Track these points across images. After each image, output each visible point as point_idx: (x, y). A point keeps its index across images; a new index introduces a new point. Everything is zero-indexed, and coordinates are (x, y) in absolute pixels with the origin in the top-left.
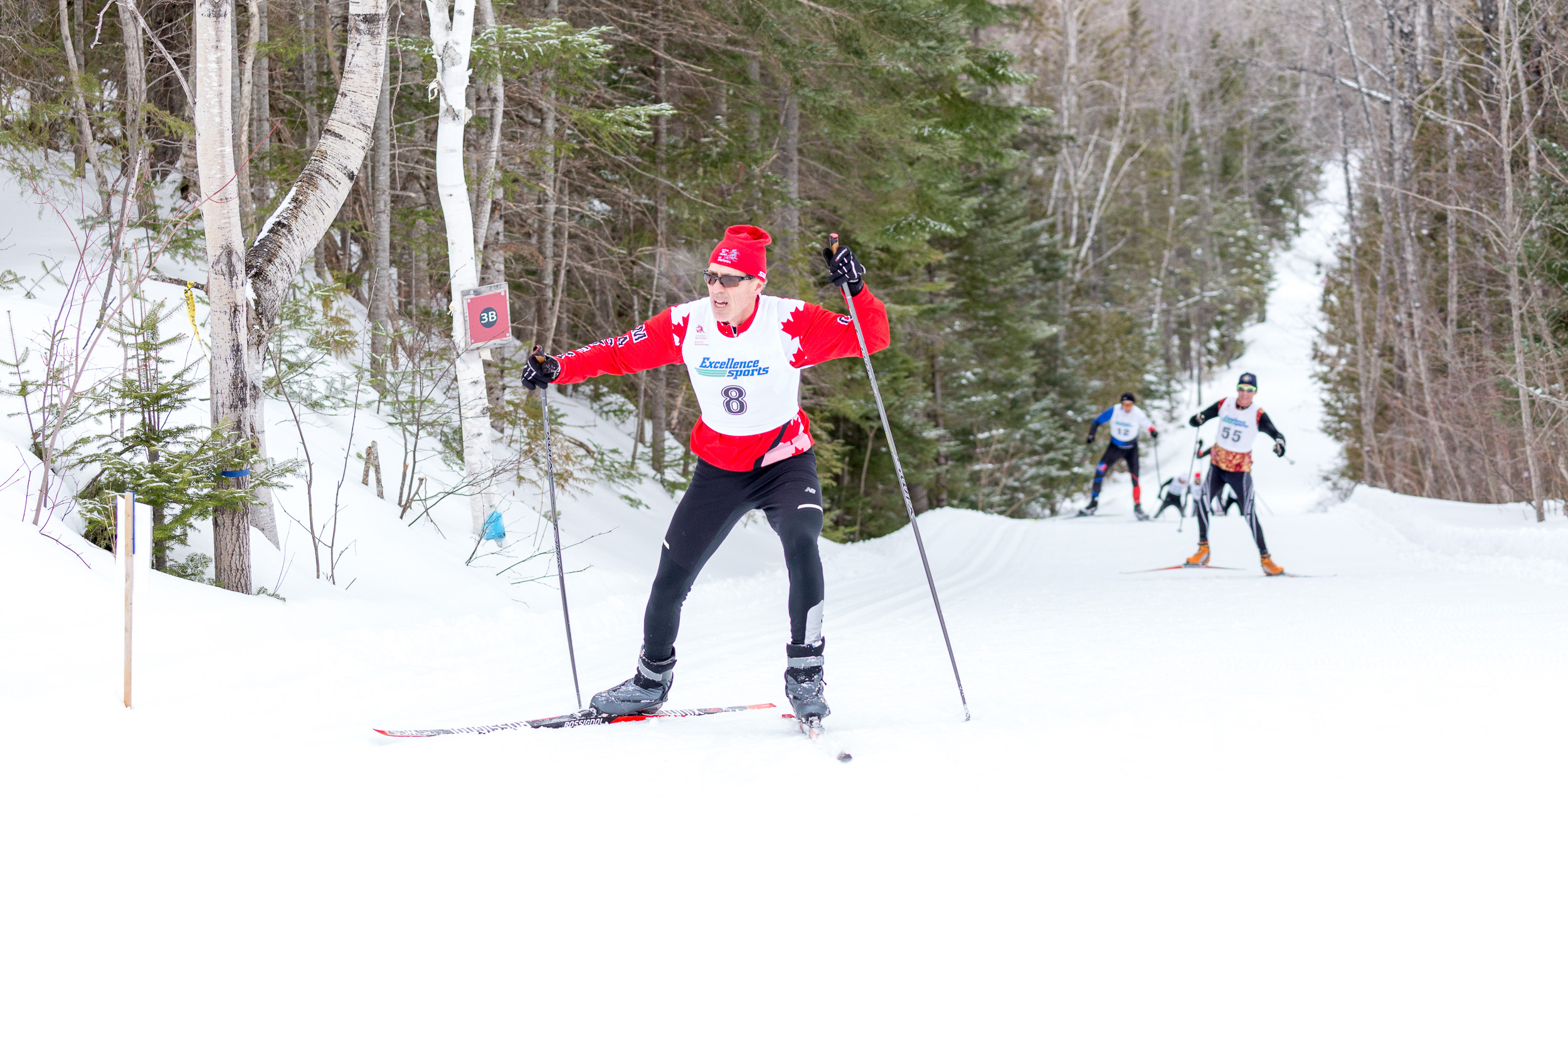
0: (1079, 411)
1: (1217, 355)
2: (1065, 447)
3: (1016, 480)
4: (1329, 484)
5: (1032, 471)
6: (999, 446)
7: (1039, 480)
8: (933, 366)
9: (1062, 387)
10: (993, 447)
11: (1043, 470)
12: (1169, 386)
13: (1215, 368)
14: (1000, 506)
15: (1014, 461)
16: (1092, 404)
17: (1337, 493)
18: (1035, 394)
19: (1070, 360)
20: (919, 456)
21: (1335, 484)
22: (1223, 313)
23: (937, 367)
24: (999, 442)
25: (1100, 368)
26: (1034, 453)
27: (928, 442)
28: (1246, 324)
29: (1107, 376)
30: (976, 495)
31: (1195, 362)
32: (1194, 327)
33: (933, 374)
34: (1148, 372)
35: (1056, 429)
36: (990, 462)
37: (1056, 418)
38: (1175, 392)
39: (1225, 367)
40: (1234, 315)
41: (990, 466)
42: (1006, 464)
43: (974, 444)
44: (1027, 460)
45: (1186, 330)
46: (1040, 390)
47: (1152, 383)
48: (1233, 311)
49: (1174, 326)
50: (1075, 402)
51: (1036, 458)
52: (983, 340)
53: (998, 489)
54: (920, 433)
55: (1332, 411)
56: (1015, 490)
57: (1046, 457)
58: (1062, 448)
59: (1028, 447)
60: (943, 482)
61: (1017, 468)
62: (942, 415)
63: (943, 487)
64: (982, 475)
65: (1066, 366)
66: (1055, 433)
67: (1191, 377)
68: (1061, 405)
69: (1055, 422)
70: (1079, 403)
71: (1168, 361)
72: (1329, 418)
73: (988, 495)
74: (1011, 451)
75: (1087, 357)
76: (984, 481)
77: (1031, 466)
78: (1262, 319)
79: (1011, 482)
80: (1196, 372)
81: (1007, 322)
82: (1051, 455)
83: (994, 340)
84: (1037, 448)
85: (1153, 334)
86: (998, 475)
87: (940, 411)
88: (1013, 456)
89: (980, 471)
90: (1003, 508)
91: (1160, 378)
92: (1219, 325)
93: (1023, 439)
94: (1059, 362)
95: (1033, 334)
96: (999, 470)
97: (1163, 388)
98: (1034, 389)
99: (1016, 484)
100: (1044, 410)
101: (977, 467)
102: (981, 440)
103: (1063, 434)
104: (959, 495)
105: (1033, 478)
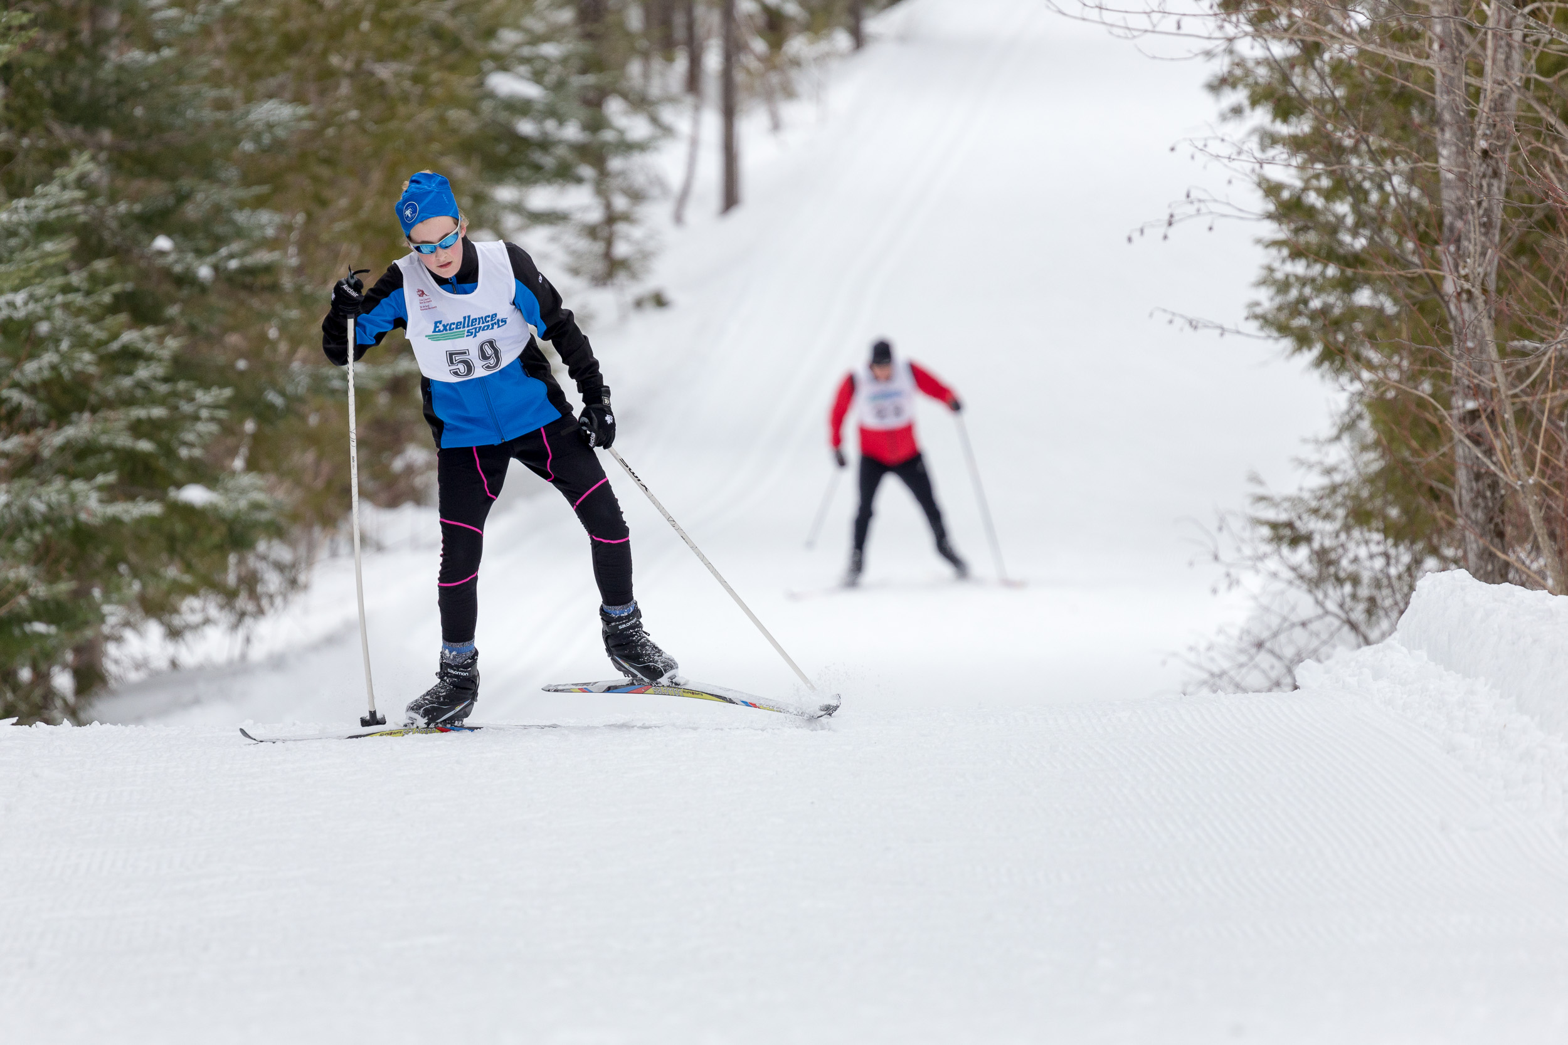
4: (1302, 553)
9: (126, 128)
12: (596, 124)
17: (1334, 596)
21: (1323, 558)
29: (327, 76)
34: (503, 63)
37: (101, 266)
38: (627, 147)
47: (521, 107)
82: (80, 429)
91: (559, 86)
97: (572, 132)
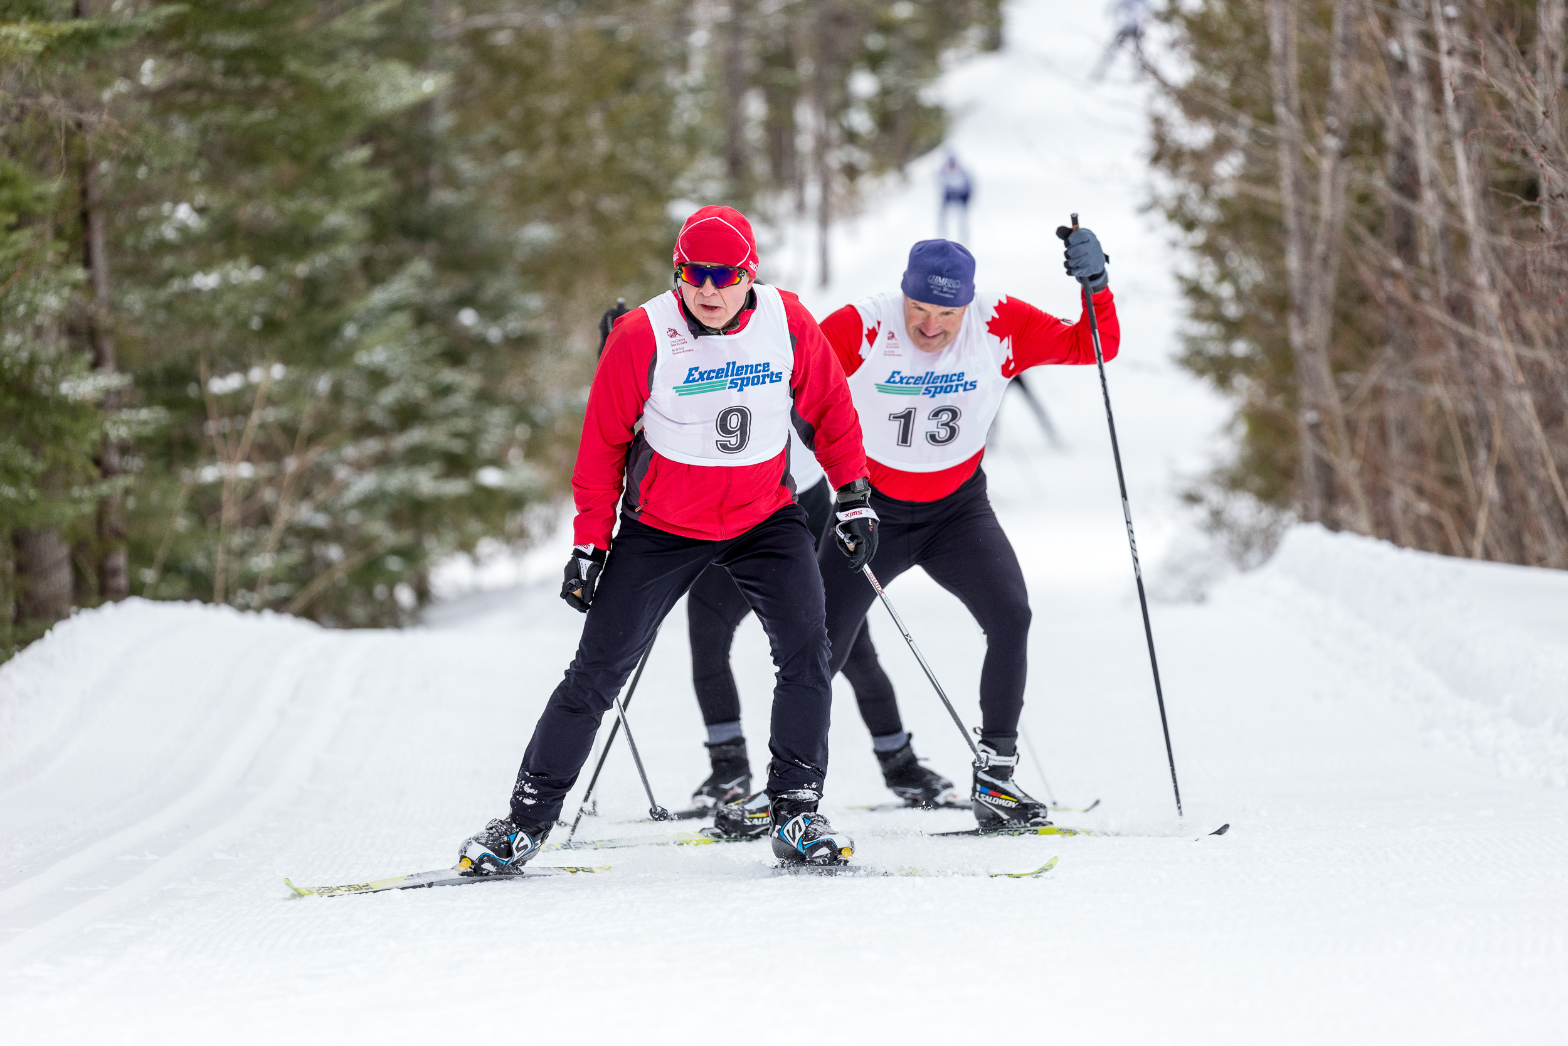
0: (493, 311)
1: (870, 146)
2: (456, 413)
3: (322, 508)
4: (1199, 511)
5: (364, 484)
6: (271, 415)
7: (383, 509)
8: (84, 193)
9: (444, 242)
10: (255, 417)
11: (397, 480)
13: (867, 184)
14: (274, 581)
15: (314, 455)
16: (528, 288)
17: (1224, 537)
18: (367, 264)
19: (466, 166)
20: (49, 450)
21: (1215, 513)
22: (886, 28)
23: (96, 194)
24: (270, 401)
25: (550, 188)
26: (365, 429)
27: (76, 410)
28: (949, 56)
29: (570, 209)
30: (210, 556)
31: (809, 168)
32: (806, 68)
33: (85, 218)
34: (680, 196)
35: (428, 361)
36: (248, 459)
39: (891, 179)
40: (919, 32)
41: (245, 470)
42: (291, 464)
43: (200, 409)
44: (350, 451)
45: (781, 76)
46: (383, 252)
48: (912, 21)
49: (750, 65)
50: (479, 287)
51: (372, 446)
52: (227, 115)
53: (270, 536)
54: (54, 384)
55: (1207, 308)
56: (314, 535)
57: (402, 441)
58: (445, 417)
59: (349, 415)
60: (115, 519)
61: (323, 474)
62: (110, 332)
63: (119, 535)
64: (225, 495)
65: (453, 180)
66: (426, 371)
67: (800, 207)
68: (442, 294)
69: (426, 342)
70: (493, 288)
71: (736, 164)
72: (1199, 329)
73: (242, 554)
74: (306, 425)
75: (514, 159)
76: (230, 513)
77: (360, 467)
78: (994, 43)
79: (307, 514)
80: (813, 192)
81: (293, 65)
83: (257, 116)
84: (376, 415)
85: (694, 90)
86: (268, 495)
87: (104, 318)
88: (312, 440)
89: (219, 484)
90: (283, 590)
92: (875, 62)
93: (337, 395)
94: (435, 172)
95: (367, 97)
96: (271, 481)
98: (364, 250)
99: (321, 520)
100: (395, 308)
101: (209, 474)
102: (219, 399)
103: (449, 375)
104: (161, 554)
105: (367, 503)
